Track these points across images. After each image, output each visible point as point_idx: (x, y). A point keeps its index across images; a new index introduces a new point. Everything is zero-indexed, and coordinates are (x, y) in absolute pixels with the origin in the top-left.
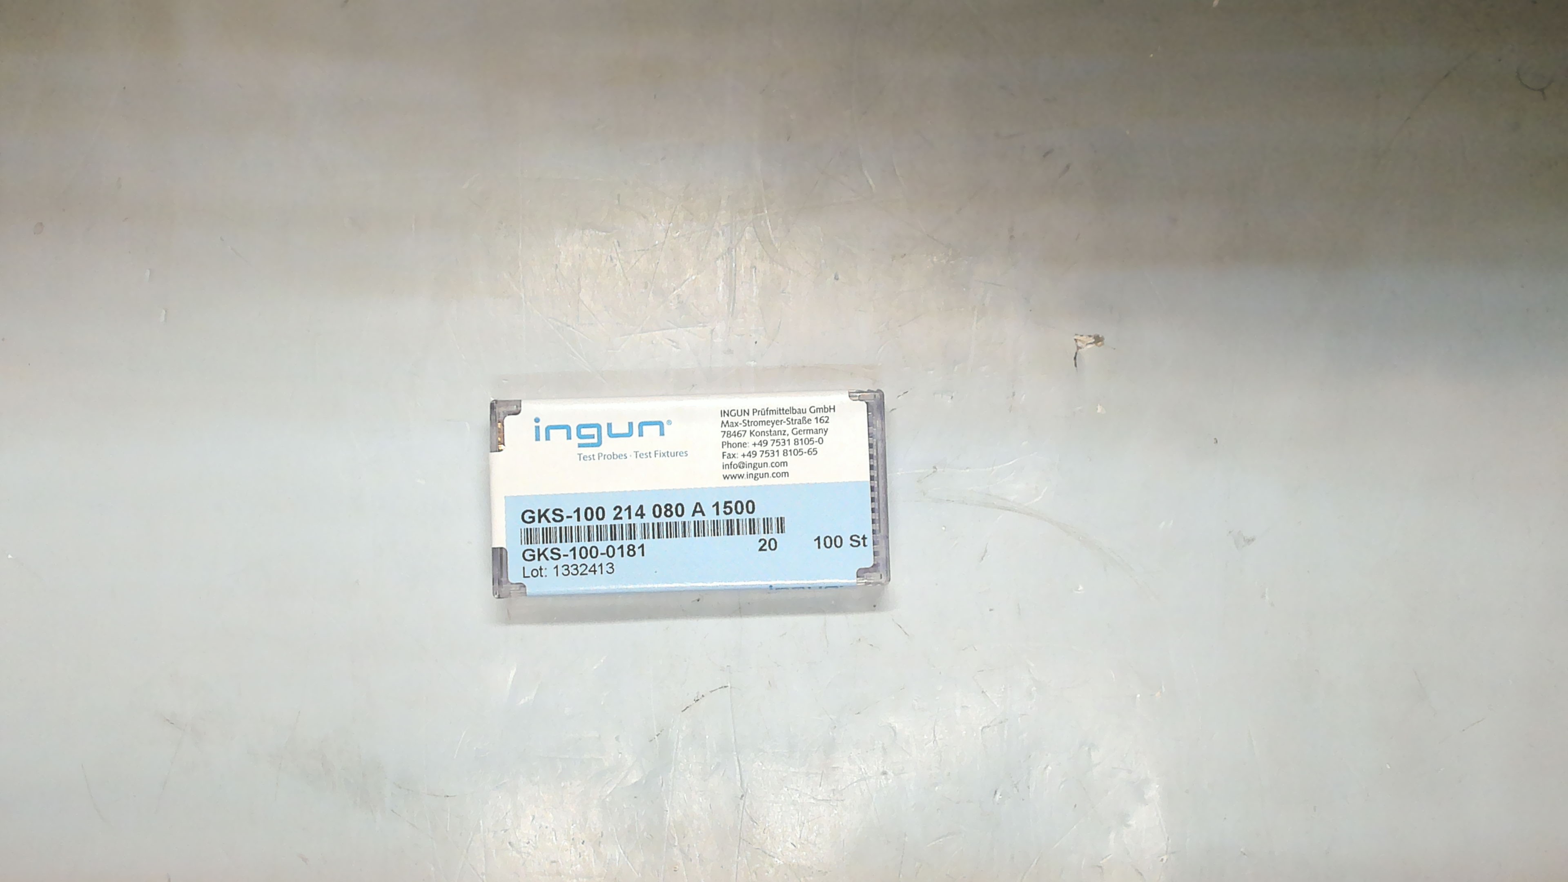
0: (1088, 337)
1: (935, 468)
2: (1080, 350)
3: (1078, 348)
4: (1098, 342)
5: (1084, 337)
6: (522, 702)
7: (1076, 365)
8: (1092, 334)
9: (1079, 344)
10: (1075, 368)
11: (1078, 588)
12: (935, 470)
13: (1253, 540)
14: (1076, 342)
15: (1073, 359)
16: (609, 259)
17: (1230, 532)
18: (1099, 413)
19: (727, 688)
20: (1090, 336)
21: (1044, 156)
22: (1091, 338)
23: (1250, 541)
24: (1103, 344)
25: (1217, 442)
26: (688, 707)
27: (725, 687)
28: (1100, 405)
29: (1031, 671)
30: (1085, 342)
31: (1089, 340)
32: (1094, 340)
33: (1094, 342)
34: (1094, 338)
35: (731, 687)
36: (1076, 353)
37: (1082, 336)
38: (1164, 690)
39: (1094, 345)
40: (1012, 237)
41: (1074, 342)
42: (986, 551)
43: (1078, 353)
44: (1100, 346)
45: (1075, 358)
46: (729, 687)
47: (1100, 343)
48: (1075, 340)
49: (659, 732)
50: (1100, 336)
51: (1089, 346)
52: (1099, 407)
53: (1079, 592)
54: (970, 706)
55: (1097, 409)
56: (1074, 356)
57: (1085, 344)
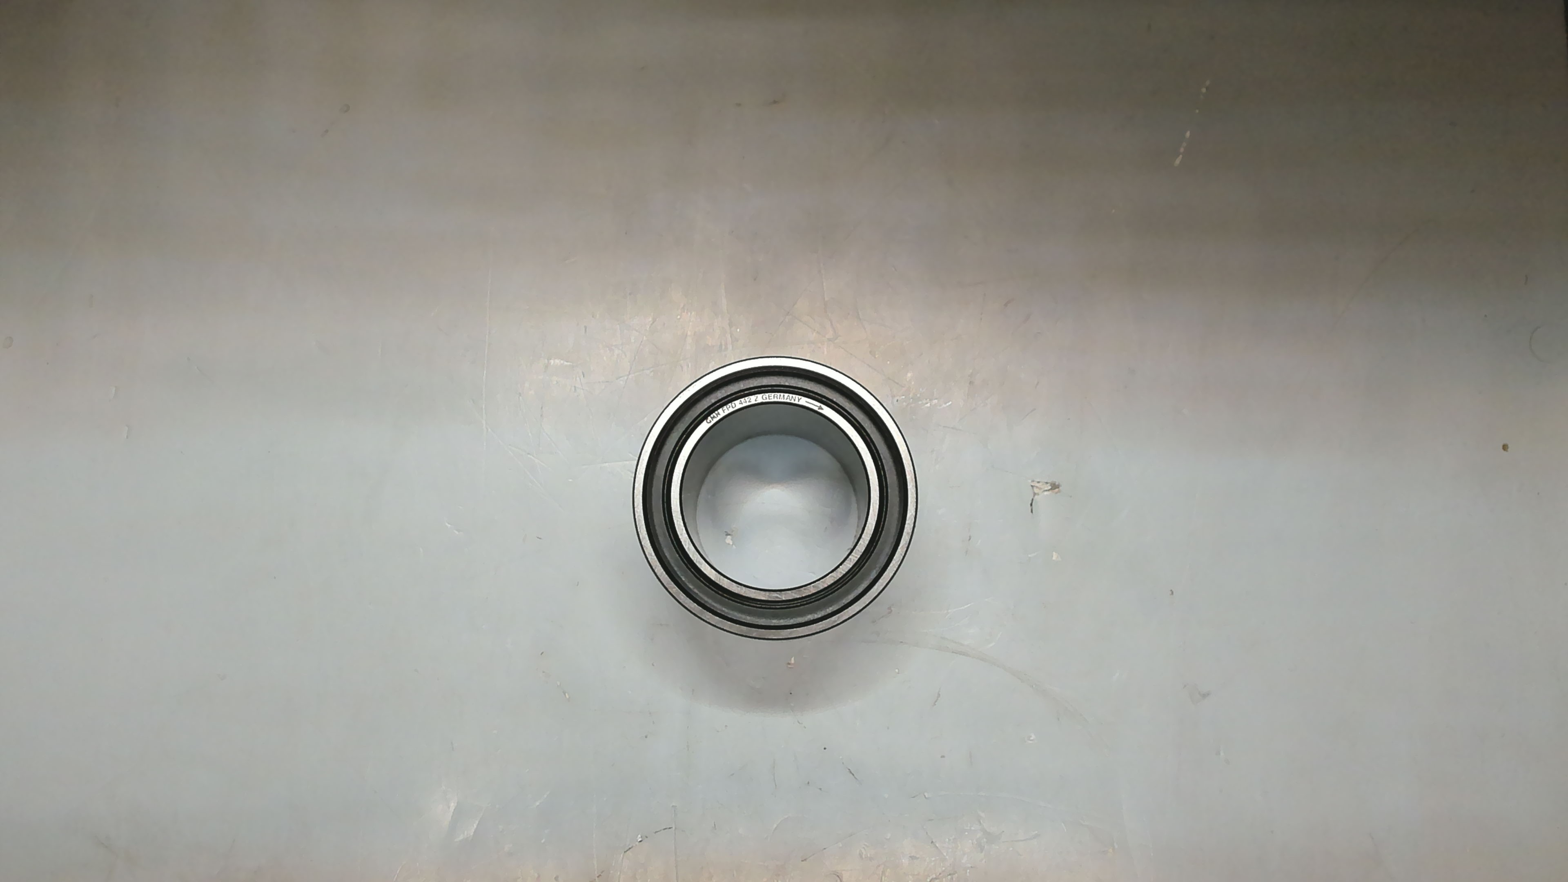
0: (1045, 484)
1: (889, 608)
2: (1036, 497)
3: (1035, 494)
4: (1054, 489)
5: (1040, 484)
6: (461, 837)
7: (1032, 512)
8: (1048, 481)
9: (1036, 490)
10: (1031, 513)
11: (1031, 737)
12: (890, 611)
13: (1208, 694)
14: (1033, 488)
15: (1029, 505)
16: (573, 388)
17: (1185, 686)
18: (1054, 560)
19: (671, 829)
20: (1047, 483)
21: (1006, 305)
22: (1049, 484)
23: (1205, 696)
24: (1059, 492)
25: (1172, 593)
26: (630, 848)
27: (670, 828)
28: (1056, 553)
29: (981, 822)
30: (1040, 489)
31: (1047, 487)
32: (1050, 488)
33: (1051, 489)
34: (1051, 485)
35: (676, 828)
36: (1033, 500)
37: (1038, 482)
38: (1116, 847)
39: (1050, 492)
40: (971, 383)
41: (1031, 487)
42: (939, 695)
43: (1034, 499)
44: (1056, 493)
45: (1031, 505)
46: (674, 828)
47: (1057, 490)
48: (1032, 486)
49: (600, 873)
50: (1057, 484)
51: (1046, 493)
52: (1054, 553)
53: (1031, 742)
54: (918, 856)
55: (1052, 556)
56: (1030, 502)
57: (1043, 490)
